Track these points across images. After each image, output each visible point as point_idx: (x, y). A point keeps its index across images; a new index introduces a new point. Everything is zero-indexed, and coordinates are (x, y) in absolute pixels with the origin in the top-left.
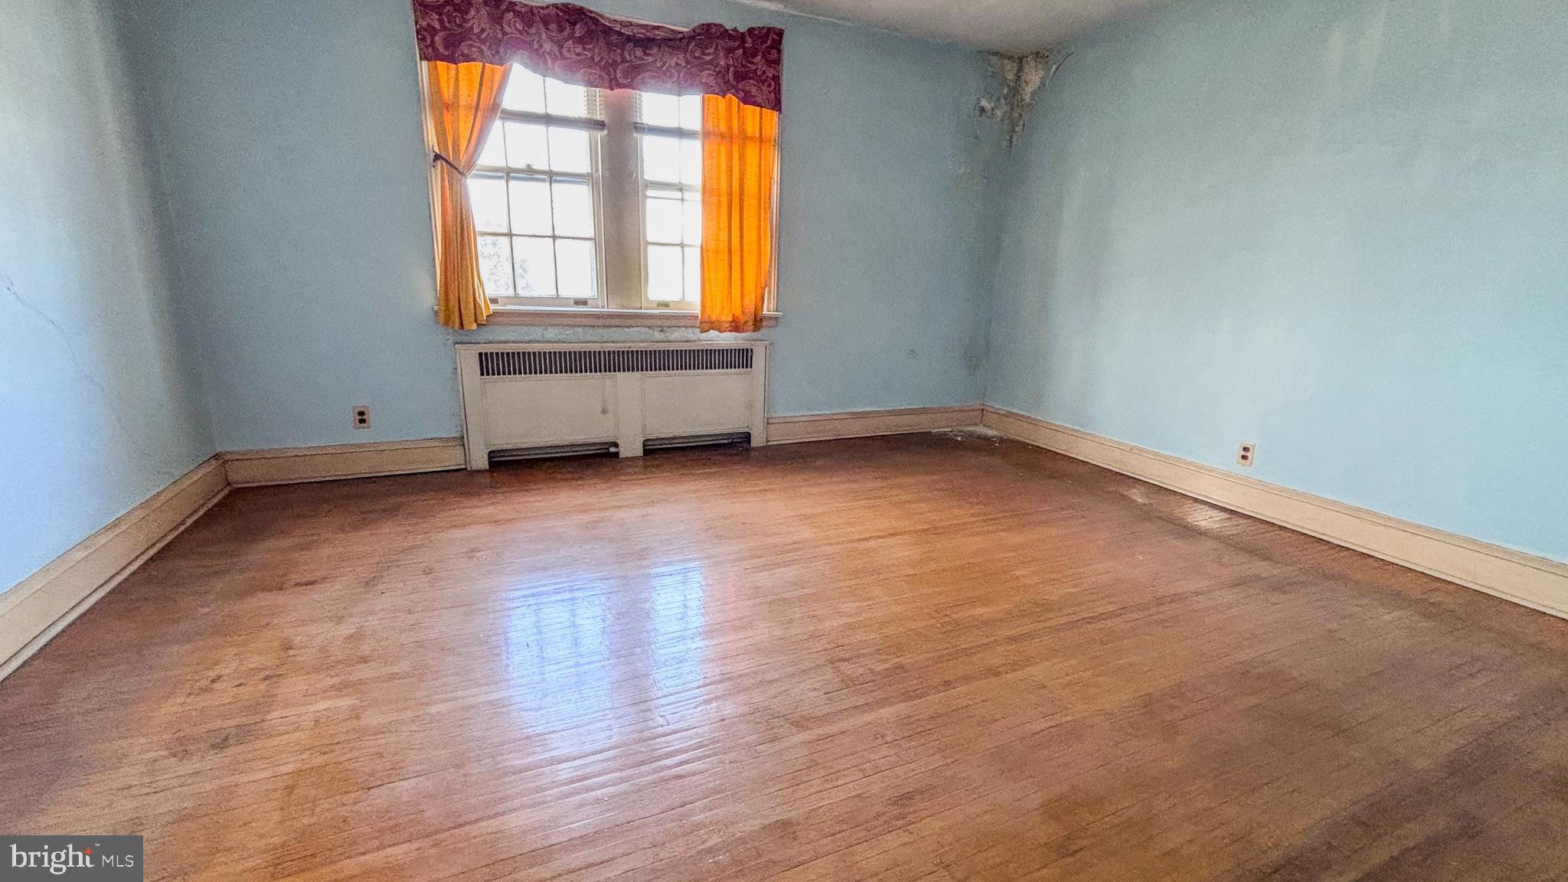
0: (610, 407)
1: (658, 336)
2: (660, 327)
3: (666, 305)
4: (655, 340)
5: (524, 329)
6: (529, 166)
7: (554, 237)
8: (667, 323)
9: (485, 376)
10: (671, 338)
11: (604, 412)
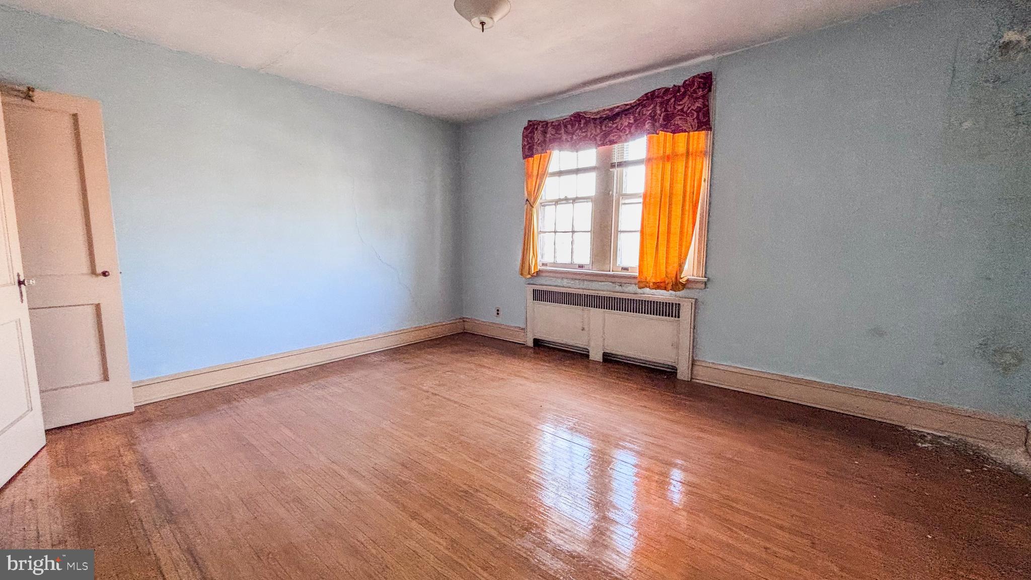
0: (586, 327)
1: (618, 288)
2: (620, 283)
3: (626, 269)
4: (616, 291)
5: (554, 279)
6: (566, 197)
7: (573, 232)
8: (623, 281)
9: (535, 301)
10: (626, 290)
11: (583, 329)
